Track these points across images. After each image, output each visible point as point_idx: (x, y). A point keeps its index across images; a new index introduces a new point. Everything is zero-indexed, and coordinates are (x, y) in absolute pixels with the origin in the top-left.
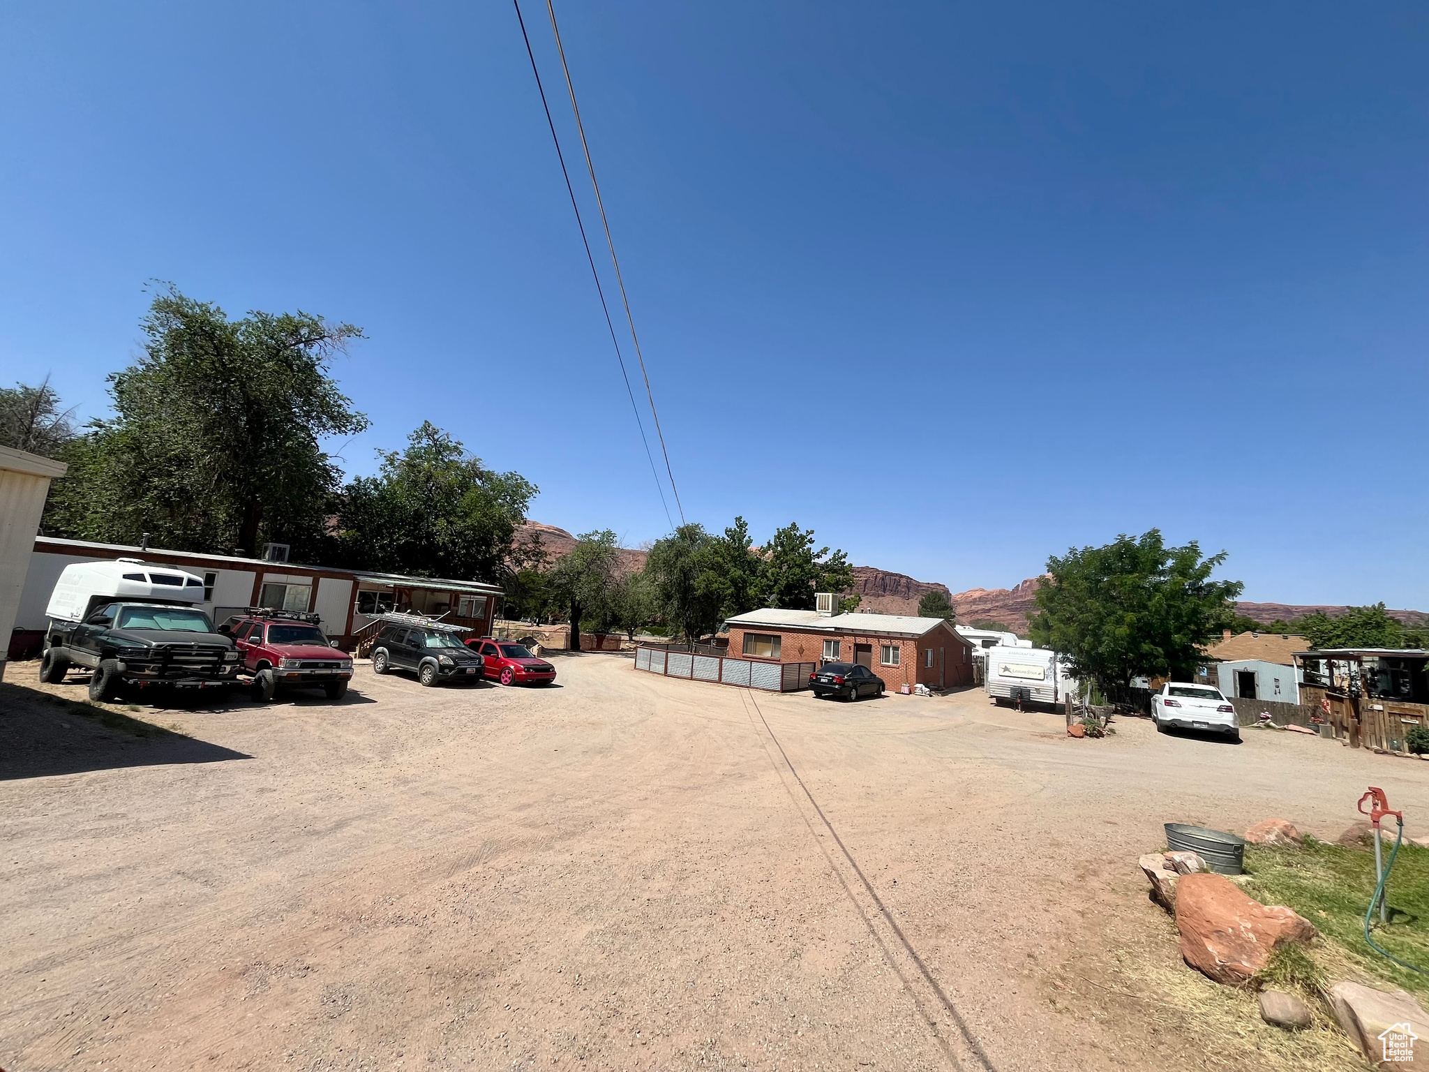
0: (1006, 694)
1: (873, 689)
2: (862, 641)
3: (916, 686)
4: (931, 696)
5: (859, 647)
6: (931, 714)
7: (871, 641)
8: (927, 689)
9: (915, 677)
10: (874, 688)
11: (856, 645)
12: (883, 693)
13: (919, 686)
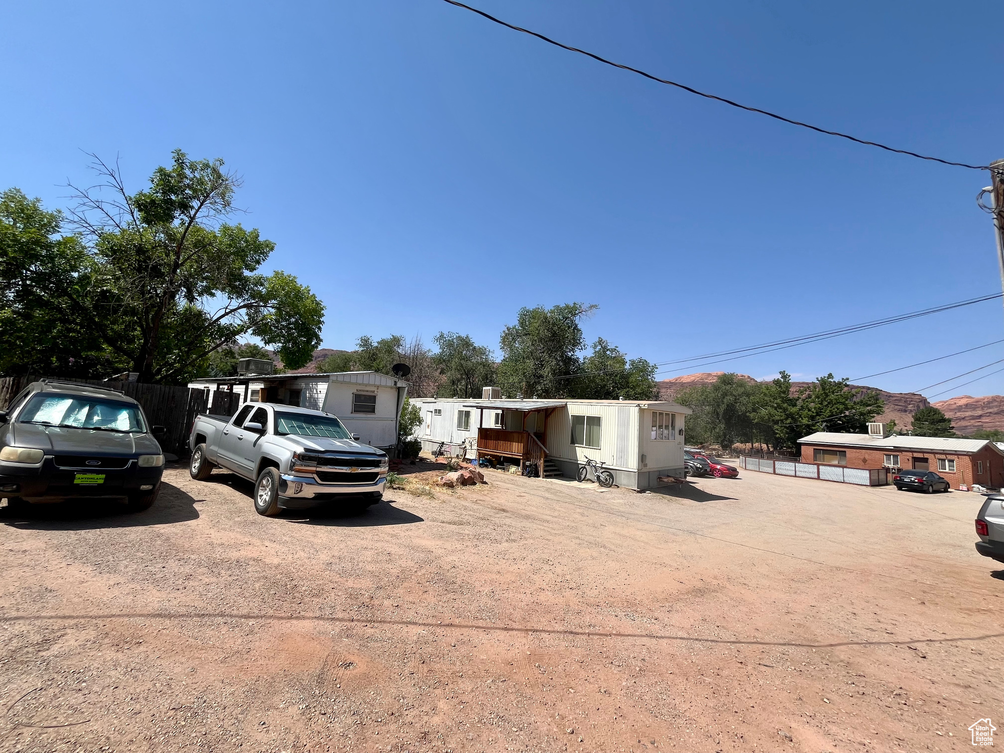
2: (920, 455)
3: (973, 486)
5: (915, 460)
7: (926, 456)
9: (972, 480)
10: (941, 485)
11: (913, 458)
12: (950, 490)
13: (976, 486)
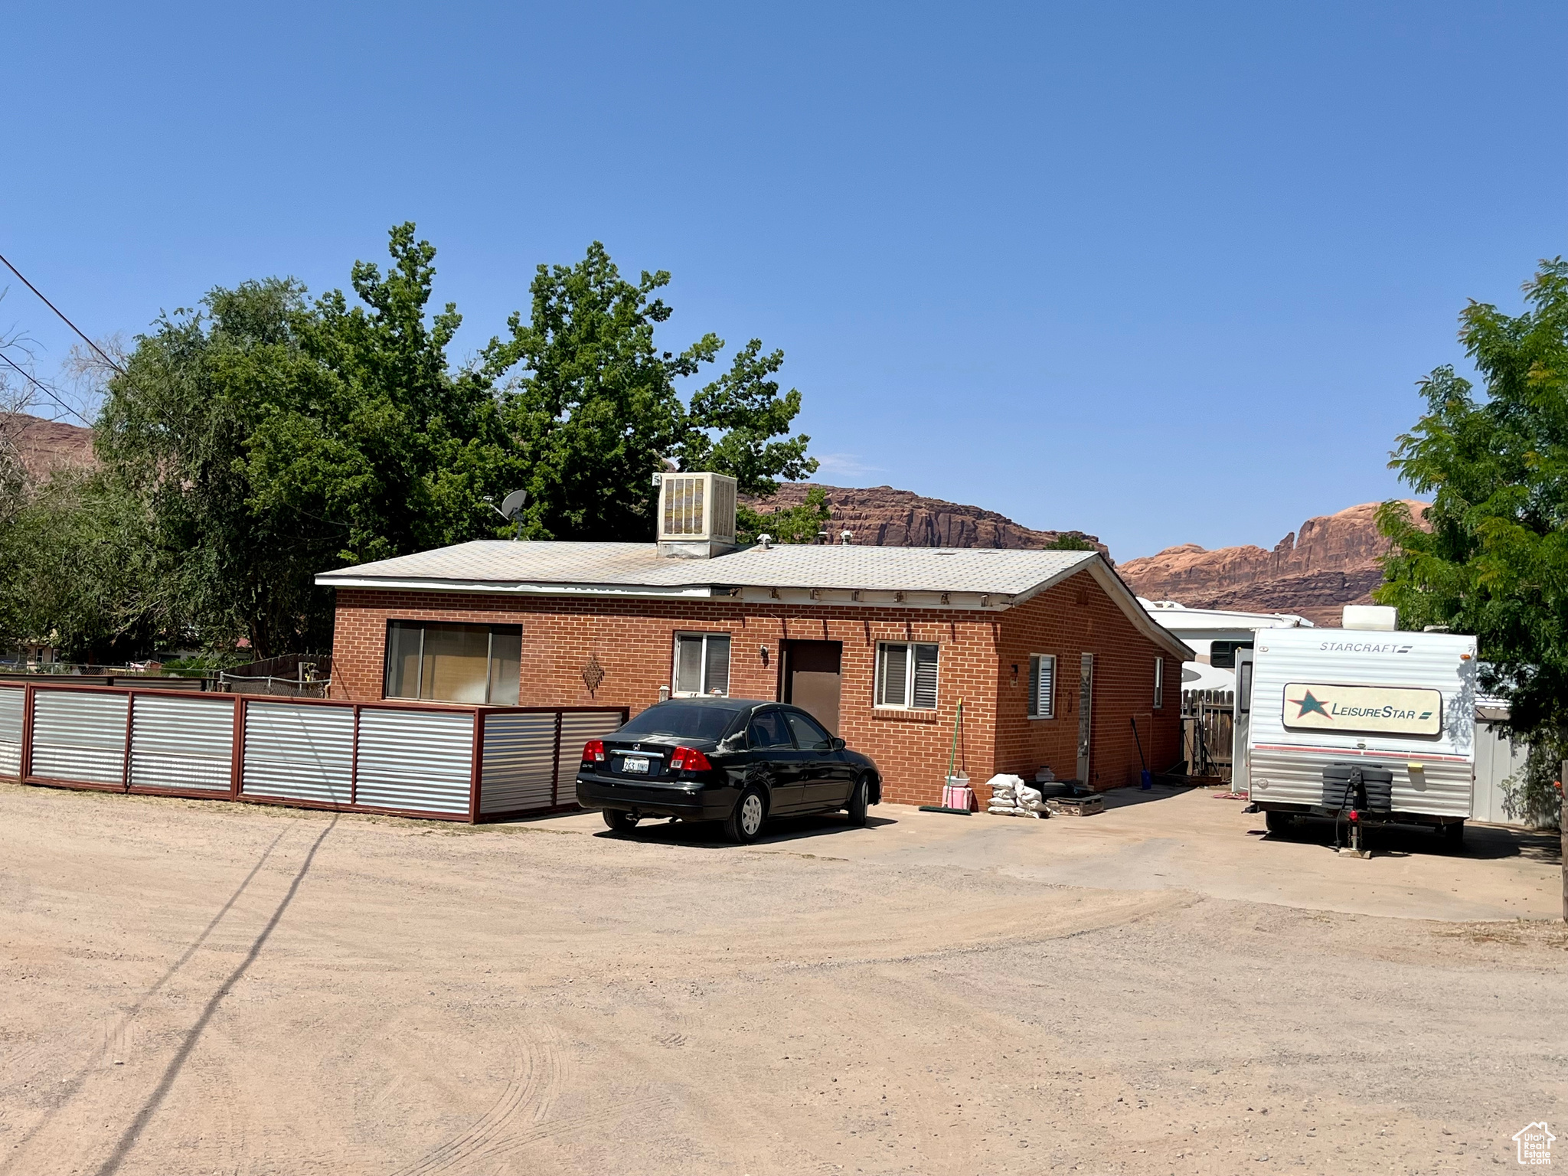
0: (1310, 793)
1: (831, 793)
2: (812, 629)
3: (993, 781)
4: (1044, 815)
5: (796, 653)
6: (1040, 876)
7: (838, 630)
8: (1033, 793)
9: (989, 748)
10: (839, 791)
11: (789, 647)
12: (872, 811)
13: (1003, 780)
